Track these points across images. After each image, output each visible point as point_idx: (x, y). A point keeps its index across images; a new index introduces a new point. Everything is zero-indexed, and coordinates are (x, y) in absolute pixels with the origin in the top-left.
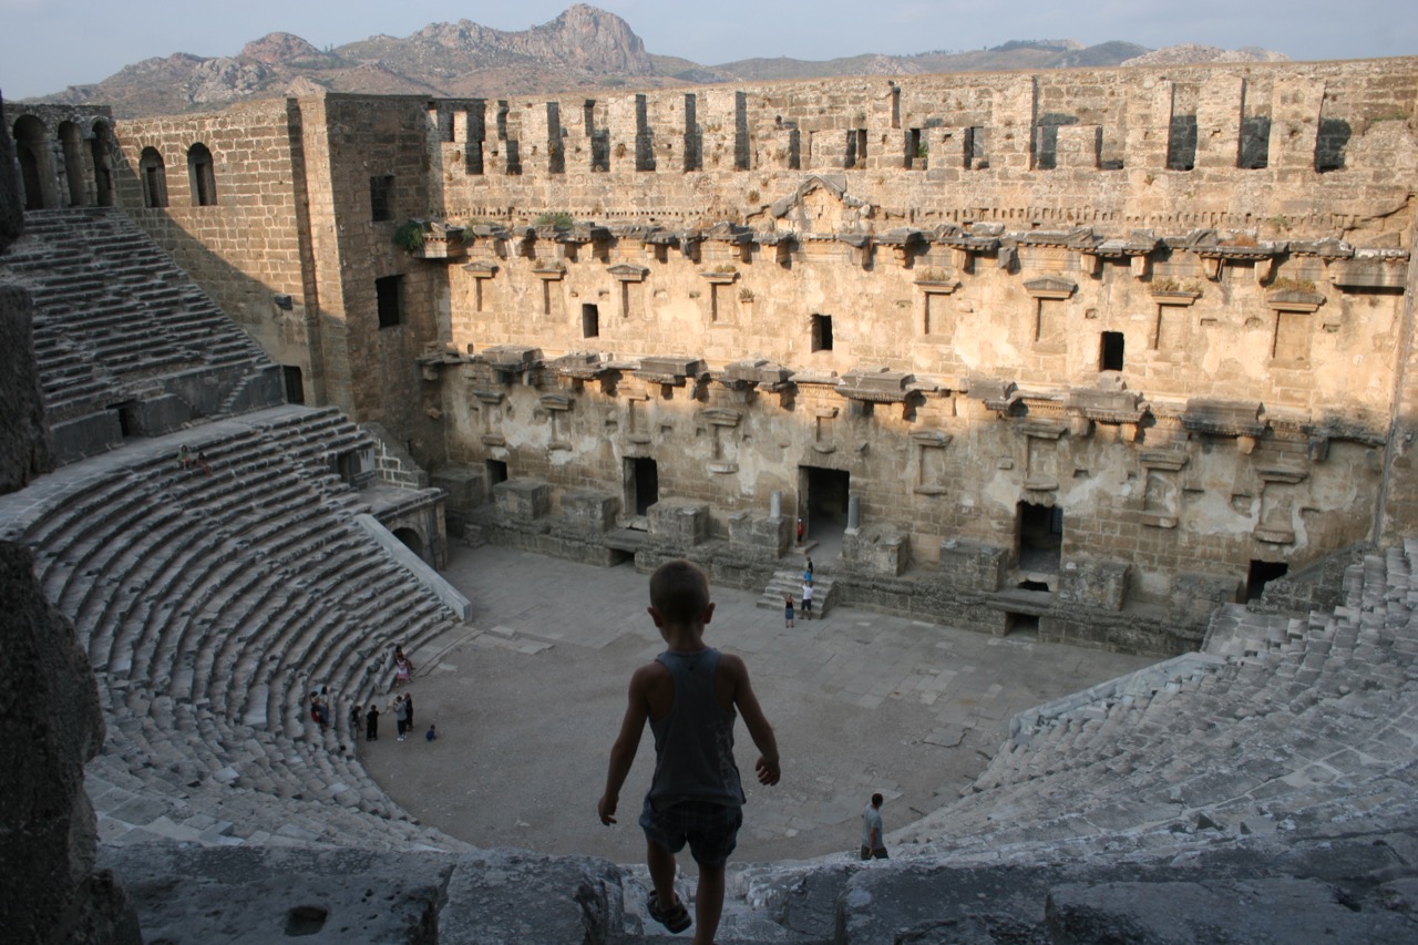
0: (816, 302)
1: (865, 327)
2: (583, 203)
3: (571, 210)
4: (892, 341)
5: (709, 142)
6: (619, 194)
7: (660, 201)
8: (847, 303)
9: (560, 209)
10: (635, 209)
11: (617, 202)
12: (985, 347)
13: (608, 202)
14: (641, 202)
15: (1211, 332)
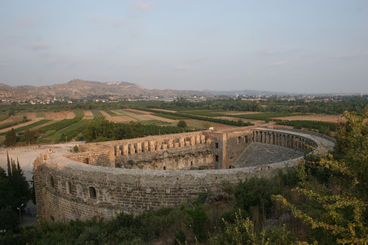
0: (164, 165)
1: (170, 167)
2: (134, 158)
3: (132, 159)
4: (172, 168)
5: (152, 148)
6: (140, 156)
7: (145, 156)
8: (168, 164)
9: (130, 159)
10: (142, 158)
11: (139, 157)
12: (181, 166)
13: (138, 157)
14: (143, 157)
15: (199, 160)
